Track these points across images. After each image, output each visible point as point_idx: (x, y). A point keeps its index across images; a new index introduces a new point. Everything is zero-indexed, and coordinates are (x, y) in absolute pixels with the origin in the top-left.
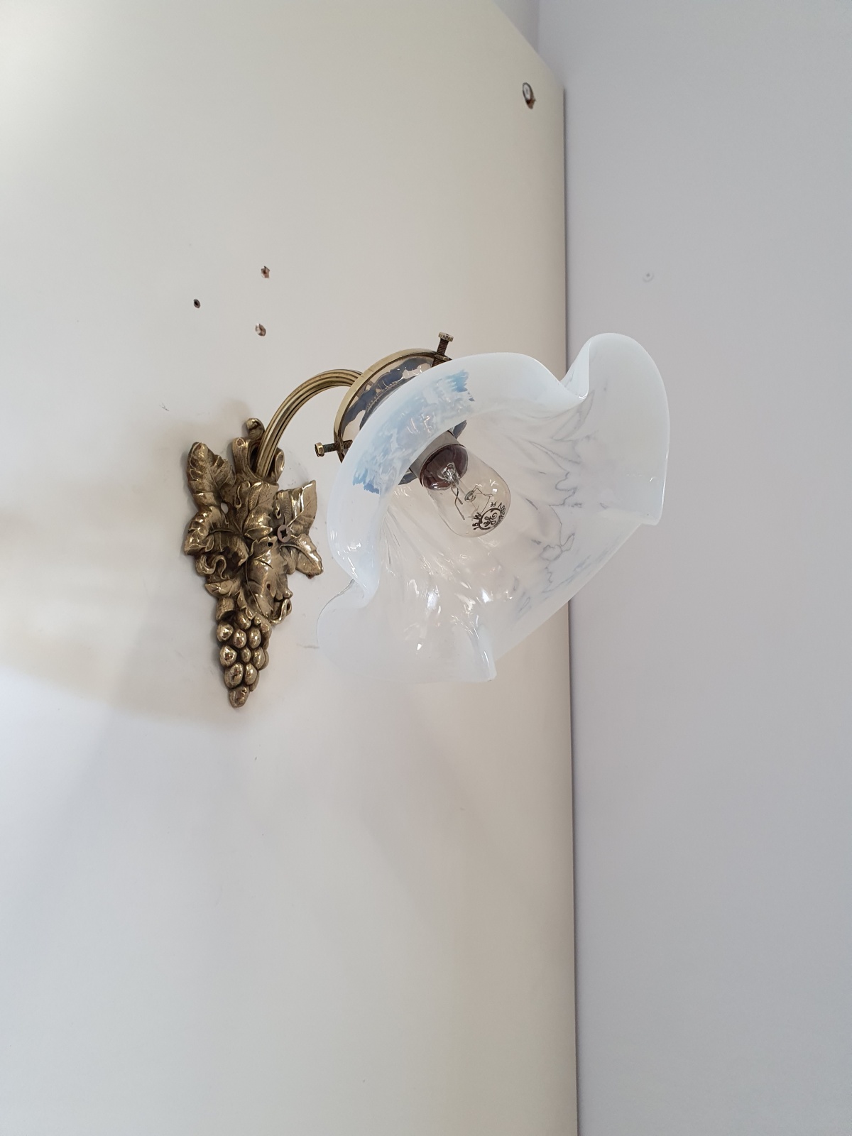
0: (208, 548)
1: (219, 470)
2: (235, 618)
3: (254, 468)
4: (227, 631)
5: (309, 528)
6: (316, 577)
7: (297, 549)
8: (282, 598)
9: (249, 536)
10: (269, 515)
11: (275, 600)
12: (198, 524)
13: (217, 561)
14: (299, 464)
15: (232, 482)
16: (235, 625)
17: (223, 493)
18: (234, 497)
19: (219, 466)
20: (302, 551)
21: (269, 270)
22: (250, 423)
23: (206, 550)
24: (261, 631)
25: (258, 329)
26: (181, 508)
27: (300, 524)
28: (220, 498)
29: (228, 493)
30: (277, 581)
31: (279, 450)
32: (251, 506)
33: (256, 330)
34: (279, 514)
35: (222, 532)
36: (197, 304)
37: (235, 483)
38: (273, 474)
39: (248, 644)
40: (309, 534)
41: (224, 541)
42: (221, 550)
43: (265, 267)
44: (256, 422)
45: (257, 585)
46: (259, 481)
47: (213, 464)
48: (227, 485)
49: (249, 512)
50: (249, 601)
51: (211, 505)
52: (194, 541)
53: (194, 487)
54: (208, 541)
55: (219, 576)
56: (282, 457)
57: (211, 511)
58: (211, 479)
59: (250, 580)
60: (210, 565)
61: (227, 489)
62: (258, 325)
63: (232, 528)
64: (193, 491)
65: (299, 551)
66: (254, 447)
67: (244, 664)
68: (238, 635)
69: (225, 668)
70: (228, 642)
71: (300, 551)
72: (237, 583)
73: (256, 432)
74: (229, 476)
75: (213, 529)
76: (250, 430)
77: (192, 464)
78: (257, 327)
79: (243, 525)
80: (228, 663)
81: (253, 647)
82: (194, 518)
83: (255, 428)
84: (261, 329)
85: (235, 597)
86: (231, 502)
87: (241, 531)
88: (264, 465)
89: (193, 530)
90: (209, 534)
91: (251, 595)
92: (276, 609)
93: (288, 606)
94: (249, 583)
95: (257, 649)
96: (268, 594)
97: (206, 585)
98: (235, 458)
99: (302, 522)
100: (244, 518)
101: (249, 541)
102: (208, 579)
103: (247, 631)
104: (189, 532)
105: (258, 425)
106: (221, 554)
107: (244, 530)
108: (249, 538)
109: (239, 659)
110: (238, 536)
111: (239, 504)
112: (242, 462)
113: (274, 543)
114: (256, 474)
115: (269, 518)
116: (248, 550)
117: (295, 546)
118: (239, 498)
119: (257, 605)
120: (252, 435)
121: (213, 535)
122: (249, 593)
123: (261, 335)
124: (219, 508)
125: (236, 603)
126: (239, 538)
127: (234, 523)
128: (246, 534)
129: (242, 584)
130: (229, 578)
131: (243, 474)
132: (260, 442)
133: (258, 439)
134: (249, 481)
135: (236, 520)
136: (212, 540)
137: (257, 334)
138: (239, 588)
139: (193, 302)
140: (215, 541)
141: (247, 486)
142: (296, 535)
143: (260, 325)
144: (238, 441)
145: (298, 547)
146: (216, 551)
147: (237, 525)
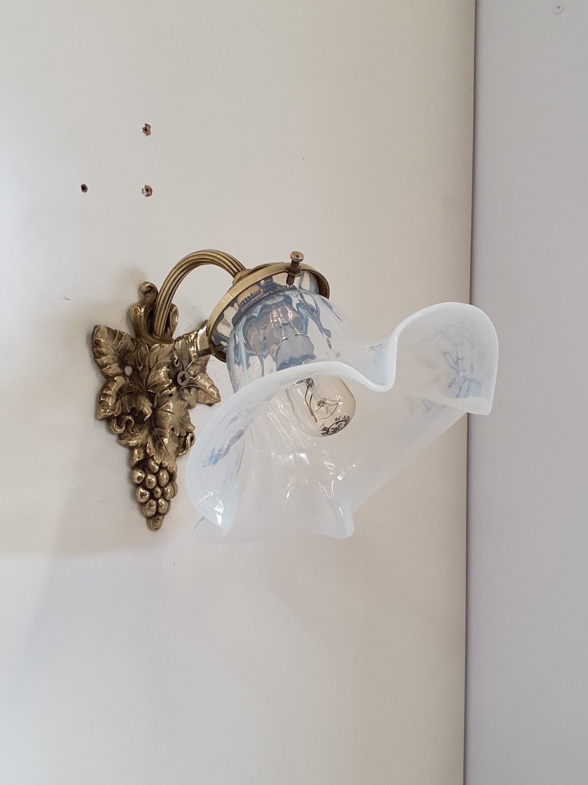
0: (117, 413)
1: (120, 343)
2: (146, 464)
3: (151, 330)
4: (140, 475)
5: (206, 364)
6: (216, 405)
7: (197, 387)
8: (185, 434)
9: (151, 391)
10: (168, 367)
11: (180, 437)
12: (106, 395)
13: (125, 421)
14: (194, 307)
15: (133, 349)
16: (146, 469)
17: (126, 359)
18: (135, 360)
19: (119, 339)
20: (201, 387)
21: (150, 126)
22: (144, 289)
23: (115, 416)
24: (168, 472)
25: (144, 191)
26: (91, 381)
27: (197, 364)
28: (122, 364)
29: (131, 357)
30: (180, 423)
31: (173, 306)
32: (152, 365)
33: (143, 193)
34: (177, 363)
35: (128, 394)
36: (84, 188)
37: (136, 349)
38: (169, 330)
39: (158, 484)
40: (206, 371)
41: (130, 403)
42: (128, 412)
43: (146, 125)
44: (149, 286)
45: (163, 430)
46: (157, 343)
47: (114, 339)
48: (128, 351)
49: (150, 369)
50: (157, 446)
51: (116, 375)
52: (105, 411)
53: (100, 363)
54: (115, 408)
55: (130, 432)
56: (176, 312)
57: (116, 381)
58: (113, 352)
59: (157, 427)
60: (120, 426)
61: (129, 355)
62: (144, 187)
63: (137, 387)
64: (101, 367)
65: (198, 389)
66: (149, 311)
67: (157, 500)
68: (149, 477)
69: (142, 505)
70: (143, 484)
71: (200, 388)
72: (146, 432)
73: (150, 296)
74: (129, 345)
75: (120, 393)
76: (145, 293)
77: (95, 345)
78: (143, 190)
79: (146, 383)
80: (143, 501)
81: (163, 485)
82: (102, 390)
83: (149, 291)
84: (147, 190)
85: (144, 446)
86: (134, 365)
87: (144, 388)
88: (160, 325)
89: (102, 401)
90: (117, 400)
91: (159, 439)
92: (182, 443)
93: (192, 439)
94: (156, 429)
95: (166, 485)
96: (172, 435)
97: (120, 441)
98: (135, 325)
99: (199, 363)
100: (146, 377)
101: (152, 395)
102: (120, 437)
103: (157, 474)
104: (100, 403)
105: (152, 289)
106: (129, 414)
107: (147, 387)
108: (152, 393)
109: (152, 497)
110: (142, 394)
111: (141, 366)
112: (140, 328)
113: (174, 395)
114: (154, 335)
115: (169, 370)
116: (152, 405)
117: (194, 385)
118: (140, 360)
119: (164, 448)
120: (148, 301)
121: (120, 400)
122: (157, 439)
123: (148, 195)
124: (124, 374)
125: (145, 451)
126: (143, 395)
127: (138, 383)
128: (149, 390)
129: (150, 433)
130: (138, 431)
131: (142, 338)
132: (154, 305)
133: (153, 302)
134: (148, 344)
135: (139, 379)
136: (119, 405)
137: (143, 196)
138: (147, 437)
139: (81, 188)
140: (122, 405)
141: (146, 349)
142: (195, 376)
143: (146, 186)
144: (134, 310)
145: (197, 386)
146: (124, 413)
147: (141, 383)
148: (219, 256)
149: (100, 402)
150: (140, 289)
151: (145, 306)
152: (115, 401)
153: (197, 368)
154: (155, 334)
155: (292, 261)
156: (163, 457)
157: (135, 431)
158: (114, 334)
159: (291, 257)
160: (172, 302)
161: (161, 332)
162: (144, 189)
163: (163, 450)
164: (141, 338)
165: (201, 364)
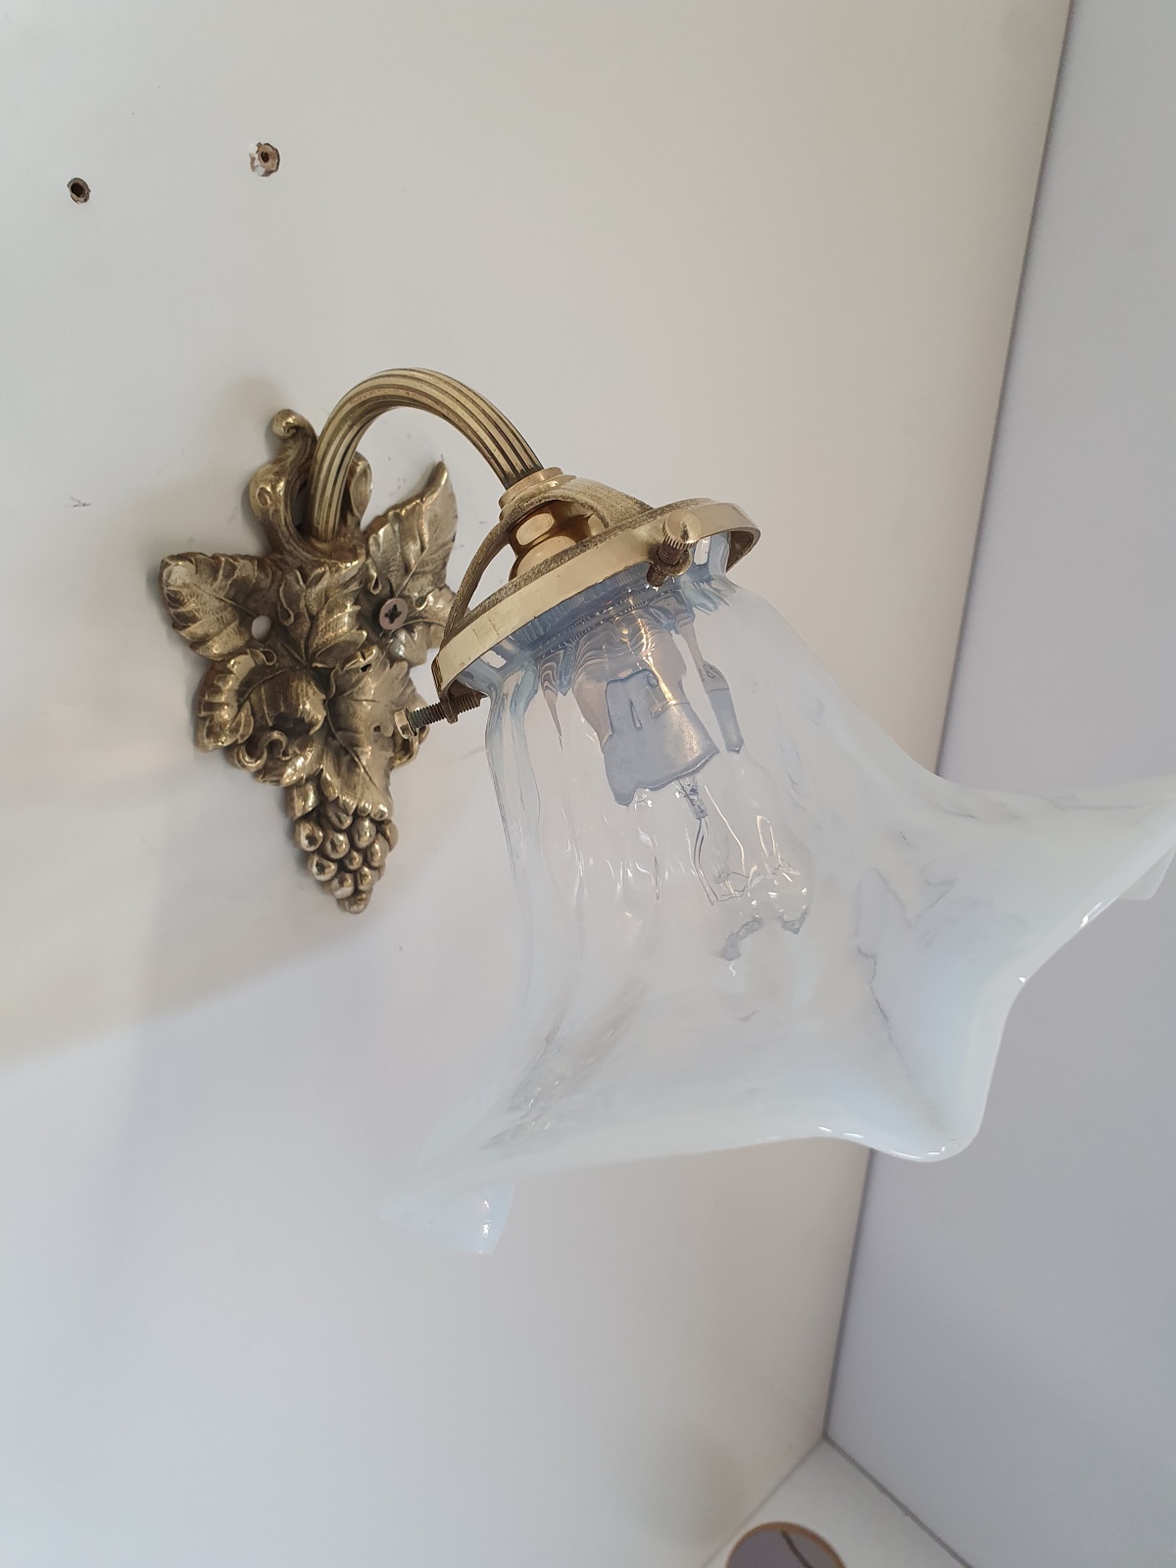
1: (231, 580)
2: (322, 814)
3: (305, 527)
4: (310, 832)
5: (445, 565)
7: (426, 624)
9: (320, 665)
10: (355, 604)
12: (213, 702)
13: (267, 744)
15: (265, 583)
16: (326, 824)
17: (253, 605)
18: (275, 604)
19: (229, 571)
20: (436, 621)
22: (282, 429)
23: (240, 742)
24: (372, 821)
25: (257, 162)
27: (426, 572)
28: (245, 619)
29: (263, 600)
31: (359, 457)
32: (314, 609)
33: (253, 168)
34: (376, 586)
35: (264, 684)
37: (272, 582)
38: (349, 518)
39: (354, 846)
40: (448, 584)
41: (273, 704)
42: (270, 724)
44: (293, 424)
45: (351, 734)
46: (321, 565)
47: (215, 579)
48: (255, 590)
49: (314, 618)
50: (344, 769)
51: (232, 655)
53: (188, 638)
54: (239, 723)
55: (279, 759)
56: (366, 473)
57: (232, 669)
58: (218, 604)
59: (339, 729)
60: (254, 756)
61: (257, 597)
62: (253, 149)
63: (285, 663)
64: (194, 646)
65: (429, 624)
67: (353, 872)
68: (333, 837)
69: (320, 883)
70: (320, 851)
71: (433, 623)
72: (316, 749)
73: (297, 449)
74: (255, 578)
75: (242, 694)
76: (283, 441)
77: (171, 604)
78: (253, 159)
79: (307, 650)
80: (323, 877)
81: (364, 845)
82: (202, 691)
83: (292, 438)
84: (265, 157)
85: (316, 779)
86: (273, 616)
87: (304, 662)
88: (326, 514)
89: (205, 717)
90: (240, 707)
91: (347, 753)
92: (398, 747)
94: (338, 737)
95: (372, 843)
96: (378, 740)
97: (262, 780)
98: (266, 528)
99: (427, 569)
101: (322, 673)
102: (258, 774)
103: (349, 831)
104: (202, 723)
106: (273, 729)
107: (311, 658)
108: (323, 669)
110: (298, 675)
111: (290, 616)
112: (276, 533)
113: (373, 664)
114: (313, 541)
115: (358, 608)
116: (324, 697)
117: (420, 620)
118: (285, 605)
119: (362, 770)
120: (291, 459)
121: (248, 704)
122: (343, 754)
123: (268, 173)
124: (249, 646)
125: (317, 790)
126: (301, 679)
127: (287, 650)
128: (314, 665)
129: (326, 746)
130: (298, 752)
131: (285, 554)
132: (309, 468)
133: (306, 462)
134: (300, 568)
135: (289, 643)
136: (247, 716)
137: (256, 177)
138: (319, 759)
140: (254, 714)
141: (298, 582)
142: (422, 600)
143: (259, 145)
144: (259, 494)
146: (261, 729)
147: (295, 650)
149: (199, 720)
150: (270, 432)
151: (284, 479)
152: (236, 709)
153: (426, 581)
154: (317, 539)
156: (358, 796)
157: (290, 752)
158: (210, 565)
160: (358, 450)
161: (331, 524)
162: (257, 156)
163: (359, 775)
164: (282, 555)
165: (431, 572)
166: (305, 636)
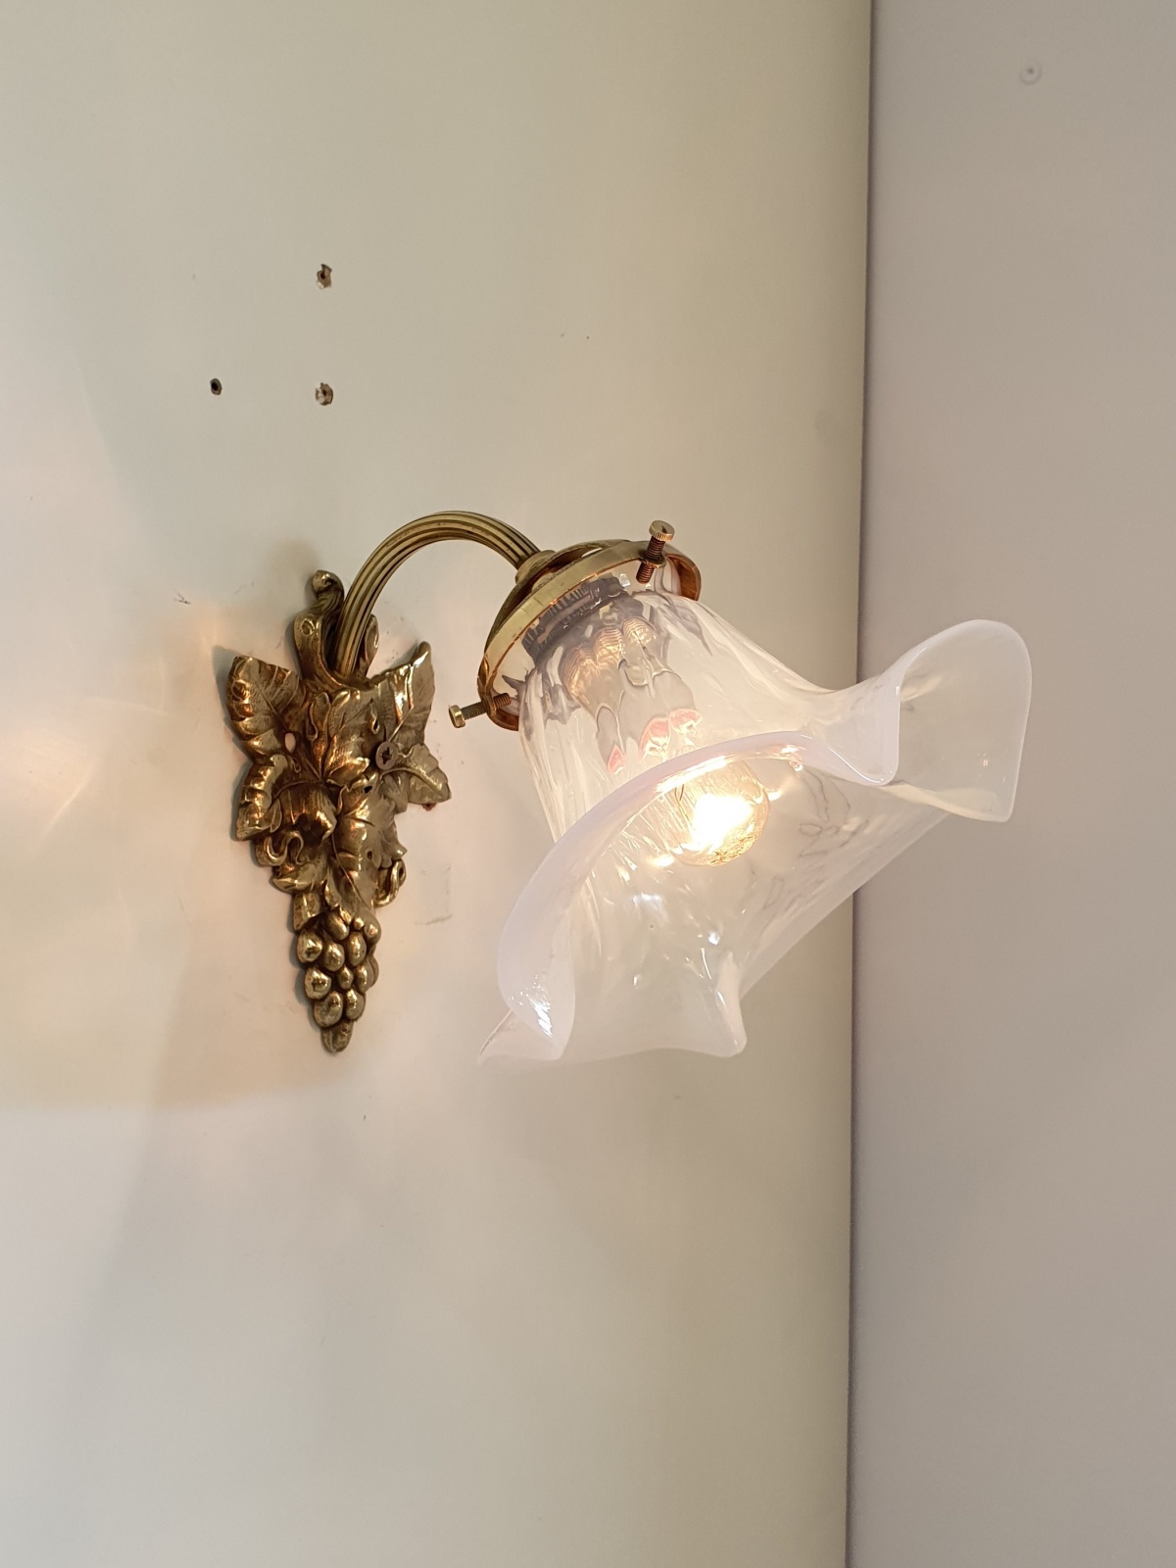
0: (274, 827)
1: (279, 690)
2: (323, 923)
3: (332, 663)
4: (311, 944)
5: (423, 728)
6: (440, 805)
7: (408, 773)
8: (390, 864)
9: (333, 782)
10: (361, 736)
11: (381, 868)
12: (254, 792)
13: (288, 841)
14: (402, 618)
15: (300, 700)
16: (325, 935)
17: (287, 719)
18: (304, 722)
19: (278, 683)
20: (416, 773)
21: (330, 270)
22: (319, 583)
23: (272, 831)
24: (365, 937)
25: (320, 394)
26: (224, 763)
27: (410, 728)
28: (281, 732)
29: (295, 717)
30: (382, 842)
31: (373, 616)
32: (333, 732)
33: (317, 398)
34: (375, 727)
35: (290, 788)
36: (216, 387)
37: (306, 700)
38: (362, 664)
39: (348, 962)
40: (426, 742)
41: (295, 806)
42: (294, 823)
43: (324, 266)
44: (329, 580)
45: (351, 857)
46: (343, 689)
47: (269, 684)
48: (292, 705)
49: (331, 741)
50: (342, 887)
51: (273, 753)
52: (252, 824)
53: (240, 730)
54: (271, 816)
55: (294, 863)
56: (375, 627)
57: (272, 764)
58: (266, 707)
59: (340, 850)
60: (277, 850)
61: (291, 712)
62: (319, 386)
63: (307, 775)
64: (242, 738)
65: (410, 775)
66: (329, 627)
67: (343, 992)
68: (331, 948)
69: (313, 1003)
70: (321, 962)
71: (414, 774)
72: (322, 862)
73: (328, 600)
74: (295, 694)
75: (277, 789)
76: (318, 593)
77: (231, 694)
78: (317, 392)
79: (323, 765)
80: (317, 995)
81: (355, 964)
82: (247, 782)
83: (327, 590)
84: (325, 393)
85: (319, 889)
86: (301, 732)
87: (320, 777)
88: (347, 656)
89: (247, 804)
90: (273, 801)
91: (344, 874)
92: (383, 881)
93: (401, 872)
94: (341, 855)
95: (361, 964)
96: (368, 866)
97: (275, 880)
98: (302, 655)
99: (413, 725)
101: (333, 789)
102: (277, 872)
103: (345, 944)
104: (242, 804)
105: (334, 584)
106: (294, 828)
107: (326, 775)
108: (334, 785)
109: (336, 986)
110: (316, 787)
111: (314, 733)
112: (312, 661)
113: (374, 786)
114: (336, 673)
115: (361, 739)
116: (334, 808)
117: (404, 769)
118: (313, 723)
119: (354, 890)
120: (325, 606)
121: (278, 801)
122: (340, 873)
123: (325, 403)
124: (283, 750)
125: (322, 899)
126: (318, 790)
127: (309, 766)
128: (329, 780)
129: (330, 863)
130: (308, 860)
131: (316, 678)
132: (338, 615)
133: (335, 610)
134: (327, 692)
135: (310, 760)
136: (277, 811)
137: (317, 404)
138: (325, 872)
139: (210, 386)
140: (283, 810)
141: (325, 702)
142: (405, 751)
143: (322, 384)
144: (303, 626)
145: (409, 770)
146: (287, 826)
147: (314, 766)
148: (483, 525)
149: (241, 806)
150: (310, 585)
151: (321, 618)
152: (270, 802)
153: (410, 735)
154: (339, 672)
155: (653, 538)
156: (355, 909)
157: (303, 859)
158: (268, 671)
159: (651, 531)
160: (373, 612)
161: (349, 668)
162: (320, 391)
163: (354, 895)
164: (313, 679)
165: (415, 729)
166: (322, 754)
